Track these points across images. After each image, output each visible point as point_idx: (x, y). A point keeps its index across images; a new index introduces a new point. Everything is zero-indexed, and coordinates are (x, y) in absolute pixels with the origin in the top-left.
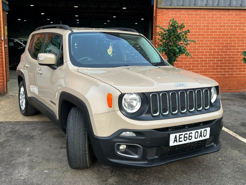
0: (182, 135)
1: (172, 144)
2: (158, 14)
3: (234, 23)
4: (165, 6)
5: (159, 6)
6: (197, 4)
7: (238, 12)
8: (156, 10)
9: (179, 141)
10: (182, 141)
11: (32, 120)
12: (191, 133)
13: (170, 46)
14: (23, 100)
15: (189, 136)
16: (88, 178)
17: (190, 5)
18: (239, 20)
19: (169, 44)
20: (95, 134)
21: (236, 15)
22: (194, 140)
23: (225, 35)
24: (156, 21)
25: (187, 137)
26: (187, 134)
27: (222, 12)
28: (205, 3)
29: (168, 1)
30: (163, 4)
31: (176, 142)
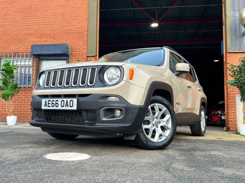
0: (50, 101)
1: (43, 107)
5: (228, 51)
8: (226, 55)
9: (48, 106)
10: (50, 106)
12: (58, 101)
15: (56, 103)
22: (60, 108)
25: (54, 104)
26: (54, 101)
29: (237, 46)
30: (233, 49)
31: (46, 106)
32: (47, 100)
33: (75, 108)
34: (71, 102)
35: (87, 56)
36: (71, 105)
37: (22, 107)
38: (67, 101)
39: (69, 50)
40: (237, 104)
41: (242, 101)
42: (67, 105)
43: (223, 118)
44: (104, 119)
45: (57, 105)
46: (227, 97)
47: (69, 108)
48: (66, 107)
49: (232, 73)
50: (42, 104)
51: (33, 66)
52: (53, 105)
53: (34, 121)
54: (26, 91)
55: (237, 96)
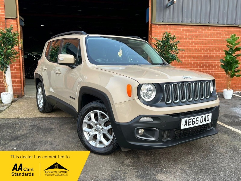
0: (191, 119)
1: (183, 127)
2: (152, 29)
3: (212, 37)
4: (158, 22)
5: (153, 22)
6: (184, 21)
7: (216, 29)
8: (151, 26)
9: (189, 125)
10: (191, 125)
11: (49, 116)
12: (198, 118)
13: (164, 54)
14: (40, 99)
15: (196, 121)
16: (107, 161)
17: (178, 22)
18: (216, 35)
19: (163, 53)
20: (116, 120)
21: (214, 30)
22: (199, 124)
23: (206, 46)
24: (151, 34)
25: (194, 121)
26: (194, 119)
27: (203, 28)
28: (190, 21)
31: (186, 125)
32: (187, 119)
50: (182, 124)
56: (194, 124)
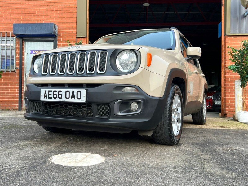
0: (51, 91)
1: (42, 99)
5: (227, 34)
8: (225, 39)
9: (49, 98)
10: (51, 98)
12: (61, 91)
15: (59, 95)
22: (64, 100)
24: (225, 48)
26: (56, 91)
29: (236, 29)
30: (232, 32)
31: (45, 98)
32: (47, 90)
33: (83, 100)
34: (79, 93)
35: (77, 38)
36: (79, 97)
37: (5, 93)
38: (73, 91)
39: (56, 30)
40: (236, 90)
41: (241, 87)
42: (73, 97)
43: (215, 104)
44: (120, 114)
45: (60, 96)
46: (225, 82)
47: (76, 100)
48: (71, 99)
49: (233, 57)
50: (41, 95)
51: (16, 48)
52: (55, 96)
53: (30, 114)
54: (8, 75)
55: (236, 82)
56: (56, 98)
